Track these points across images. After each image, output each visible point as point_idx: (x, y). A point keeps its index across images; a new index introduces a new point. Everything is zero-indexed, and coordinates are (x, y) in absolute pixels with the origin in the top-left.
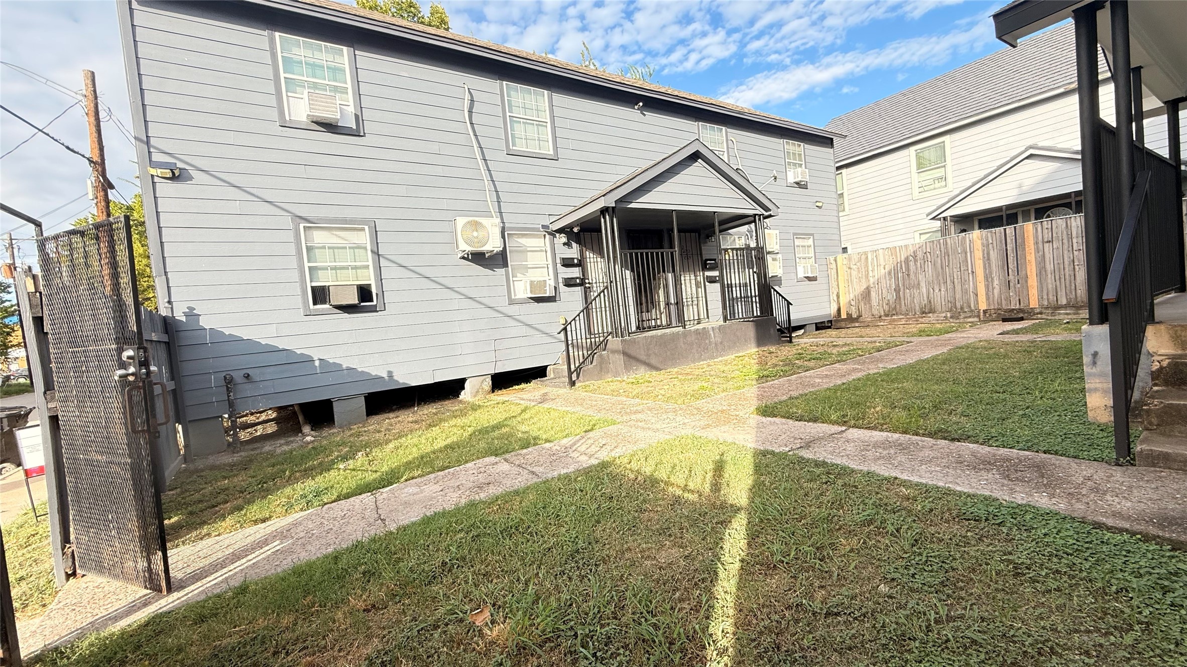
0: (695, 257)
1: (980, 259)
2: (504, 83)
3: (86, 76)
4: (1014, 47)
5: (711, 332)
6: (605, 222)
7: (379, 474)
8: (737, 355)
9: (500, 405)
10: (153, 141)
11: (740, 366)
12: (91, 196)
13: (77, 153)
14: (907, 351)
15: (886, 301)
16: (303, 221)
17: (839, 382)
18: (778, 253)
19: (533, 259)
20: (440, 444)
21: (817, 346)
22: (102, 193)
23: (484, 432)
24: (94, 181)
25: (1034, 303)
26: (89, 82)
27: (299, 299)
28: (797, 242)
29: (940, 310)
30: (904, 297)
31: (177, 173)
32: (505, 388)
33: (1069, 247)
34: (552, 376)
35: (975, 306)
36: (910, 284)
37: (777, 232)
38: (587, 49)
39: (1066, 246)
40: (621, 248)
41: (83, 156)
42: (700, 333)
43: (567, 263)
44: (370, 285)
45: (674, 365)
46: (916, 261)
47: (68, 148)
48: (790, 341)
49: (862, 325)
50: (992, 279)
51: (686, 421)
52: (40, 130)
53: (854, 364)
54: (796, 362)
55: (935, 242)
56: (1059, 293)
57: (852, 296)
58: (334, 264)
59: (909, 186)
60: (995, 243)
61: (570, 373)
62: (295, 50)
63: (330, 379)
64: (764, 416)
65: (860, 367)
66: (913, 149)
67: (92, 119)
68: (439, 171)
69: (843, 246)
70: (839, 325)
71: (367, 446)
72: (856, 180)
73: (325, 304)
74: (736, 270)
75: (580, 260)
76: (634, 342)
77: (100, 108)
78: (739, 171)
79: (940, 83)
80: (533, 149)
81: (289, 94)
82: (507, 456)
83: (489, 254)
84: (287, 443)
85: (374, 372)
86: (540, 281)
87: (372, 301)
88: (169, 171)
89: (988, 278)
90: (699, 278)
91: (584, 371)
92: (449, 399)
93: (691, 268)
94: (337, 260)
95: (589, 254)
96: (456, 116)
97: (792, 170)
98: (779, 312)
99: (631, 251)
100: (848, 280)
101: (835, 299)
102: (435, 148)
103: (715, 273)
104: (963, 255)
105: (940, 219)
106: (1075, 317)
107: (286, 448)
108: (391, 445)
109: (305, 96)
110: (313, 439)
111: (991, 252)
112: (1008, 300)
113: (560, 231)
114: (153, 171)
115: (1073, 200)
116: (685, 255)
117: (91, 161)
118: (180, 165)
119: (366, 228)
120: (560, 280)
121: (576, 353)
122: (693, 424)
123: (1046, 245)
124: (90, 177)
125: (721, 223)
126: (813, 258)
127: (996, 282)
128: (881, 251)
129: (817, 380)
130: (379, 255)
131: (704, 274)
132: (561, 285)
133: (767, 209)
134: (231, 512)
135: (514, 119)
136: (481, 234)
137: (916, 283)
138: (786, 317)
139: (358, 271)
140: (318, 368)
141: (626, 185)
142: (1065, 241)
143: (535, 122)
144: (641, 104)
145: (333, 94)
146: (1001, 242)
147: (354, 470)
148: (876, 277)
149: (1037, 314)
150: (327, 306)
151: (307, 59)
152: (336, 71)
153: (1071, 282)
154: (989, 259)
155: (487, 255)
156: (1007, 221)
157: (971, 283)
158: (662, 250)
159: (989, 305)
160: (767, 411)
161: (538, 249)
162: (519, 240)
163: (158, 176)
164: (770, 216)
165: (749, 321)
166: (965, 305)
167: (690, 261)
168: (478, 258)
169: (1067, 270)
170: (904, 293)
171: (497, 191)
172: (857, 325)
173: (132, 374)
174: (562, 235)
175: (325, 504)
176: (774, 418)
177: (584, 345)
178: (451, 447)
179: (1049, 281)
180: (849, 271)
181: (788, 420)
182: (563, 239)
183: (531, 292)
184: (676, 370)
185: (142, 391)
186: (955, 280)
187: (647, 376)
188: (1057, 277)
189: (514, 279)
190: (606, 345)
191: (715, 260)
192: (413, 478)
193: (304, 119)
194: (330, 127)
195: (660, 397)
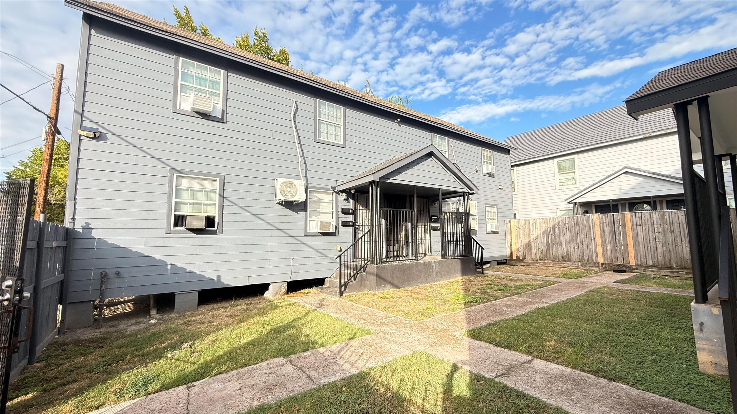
0: (425, 214)
1: (598, 231)
2: (318, 100)
3: (58, 67)
4: (637, 120)
5: (434, 265)
6: (372, 189)
7: (196, 366)
8: (449, 281)
9: (291, 307)
10: (86, 114)
11: (452, 291)
12: (43, 138)
13: (41, 111)
14: (558, 290)
15: (540, 251)
16: (176, 172)
17: (520, 313)
18: (475, 215)
19: (324, 208)
20: (245, 340)
21: (500, 279)
22: (51, 137)
23: (278, 331)
24: (47, 129)
25: (632, 262)
26: (59, 71)
27: (165, 222)
28: (487, 209)
29: (574, 260)
30: (552, 249)
31: (97, 135)
32: (296, 291)
33: (652, 230)
34: (328, 285)
35: (596, 260)
36: (555, 242)
37: (476, 202)
38: (369, 83)
39: (650, 229)
40: (381, 207)
41: (44, 114)
42: (426, 265)
43: (345, 212)
44: (214, 217)
45: (409, 285)
46: (559, 228)
47: (35, 108)
48: (482, 273)
49: (526, 264)
50: (606, 244)
51: (420, 337)
52: (17, 96)
53: (527, 297)
54: (489, 291)
55: (571, 218)
56: (647, 258)
57: (520, 245)
58: (192, 201)
59: (553, 181)
60: (607, 222)
61: (341, 286)
62: (191, 69)
63: (176, 279)
64: (473, 339)
65: (530, 300)
66: (556, 160)
67: (56, 92)
68: (271, 148)
69: (514, 213)
70: (511, 263)
71: (193, 337)
72: (522, 174)
73: (182, 226)
74: (451, 224)
75: (354, 211)
76: (384, 268)
77: (63, 86)
78: (455, 165)
79: (570, 125)
80: (331, 140)
81: (182, 94)
82: (292, 357)
83: (296, 203)
84: (137, 323)
85: (208, 275)
86: (326, 222)
87: (214, 227)
88: (92, 133)
89: (604, 243)
90: (427, 227)
91: (350, 285)
92: (257, 296)
93: (423, 221)
94: (195, 198)
95: (359, 207)
96: (286, 116)
97: (486, 166)
98: (476, 254)
99: (387, 209)
100: (517, 235)
101: (509, 246)
102: (270, 134)
103: (438, 225)
104: (588, 228)
105: (573, 203)
106: (658, 273)
107: (135, 328)
108: (210, 338)
109: (192, 96)
110: (156, 321)
111: (605, 228)
112: (617, 258)
113: (343, 191)
114: (81, 133)
115: (652, 200)
116: (419, 212)
117: (48, 117)
118: (101, 130)
119: (218, 179)
120: (340, 222)
121: (346, 271)
122: (424, 340)
123: (639, 227)
124: (45, 126)
125: (443, 194)
126: (497, 220)
127: (609, 247)
128: (538, 220)
129: (505, 309)
130: (223, 197)
131: (430, 225)
132: (340, 225)
133: (471, 190)
134: (75, 395)
135: (322, 121)
136: (292, 190)
137: (559, 242)
138: (480, 256)
139: (208, 206)
140: (169, 270)
141: (387, 169)
142: (650, 226)
143: (334, 125)
144: (399, 120)
145: (210, 96)
146: (611, 222)
147: (178, 360)
148: (535, 235)
149: (635, 269)
150: (183, 228)
151: (197, 74)
152: (214, 83)
153: (654, 252)
154: (604, 232)
155: (294, 203)
156: (613, 209)
157: (593, 245)
158: (406, 210)
159: (604, 260)
160: (475, 335)
161: (328, 201)
162: (316, 195)
163: (84, 136)
164: (473, 194)
165: (457, 259)
166: (590, 258)
167: (422, 216)
168: (289, 205)
169: (652, 244)
170: (552, 247)
171: (305, 164)
172: (522, 264)
173: (7, 300)
174: (344, 194)
175: (149, 394)
176: (480, 342)
177: (352, 266)
178: (251, 344)
179: (641, 250)
180: (518, 229)
181: (490, 345)
182: (344, 196)
183: (320, 229)
184: (410, 289)
185: (11, 314)
186: (584, 242)
187: (391, 292)
188: (646, 248)
189: (310, 219)
190: (365, 268)
191: (437, 216)
192: (220, 373)
193: (189, 109)
194: (205, 116)
195: (400, 312)
